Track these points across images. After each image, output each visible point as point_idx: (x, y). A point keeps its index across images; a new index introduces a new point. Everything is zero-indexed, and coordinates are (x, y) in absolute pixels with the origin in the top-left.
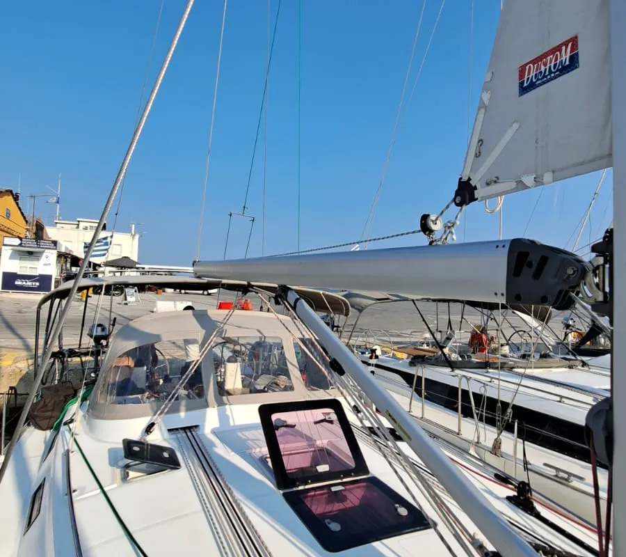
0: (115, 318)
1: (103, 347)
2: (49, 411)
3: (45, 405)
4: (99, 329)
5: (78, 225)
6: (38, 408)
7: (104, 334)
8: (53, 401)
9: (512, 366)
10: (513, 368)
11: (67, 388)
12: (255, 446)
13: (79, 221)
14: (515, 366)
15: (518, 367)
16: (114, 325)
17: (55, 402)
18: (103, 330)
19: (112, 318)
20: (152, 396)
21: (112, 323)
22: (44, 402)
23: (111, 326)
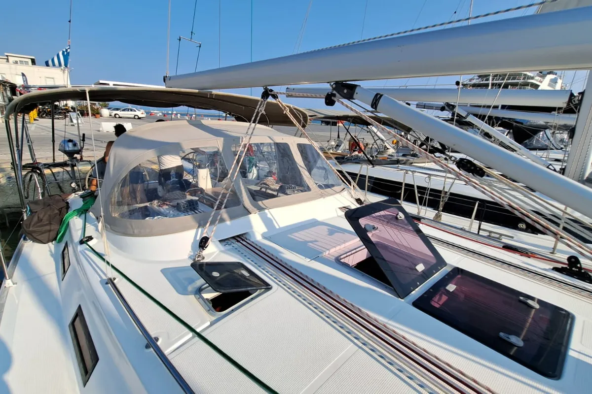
0: (84, 135)
1: (77, 160)
2: (46, 225)
3: (40, 220)
4: (70, 144)
5: (8, 59)
6: (33, 223)
7: (76, 148)
8: (47, 216)
9: (411, 162)
10: (412, 163)
11: (58, 201)
12: (324, 250)
13: (7, 56)
14: (413, 162)
15: (415, 163)
16: (83, 140)
17: (50, 215)
18: (75, 145)
19: (82, 135)
20: (164, 204)
21: (82, 139)
22: (38, 217)
23: (82, 142)
